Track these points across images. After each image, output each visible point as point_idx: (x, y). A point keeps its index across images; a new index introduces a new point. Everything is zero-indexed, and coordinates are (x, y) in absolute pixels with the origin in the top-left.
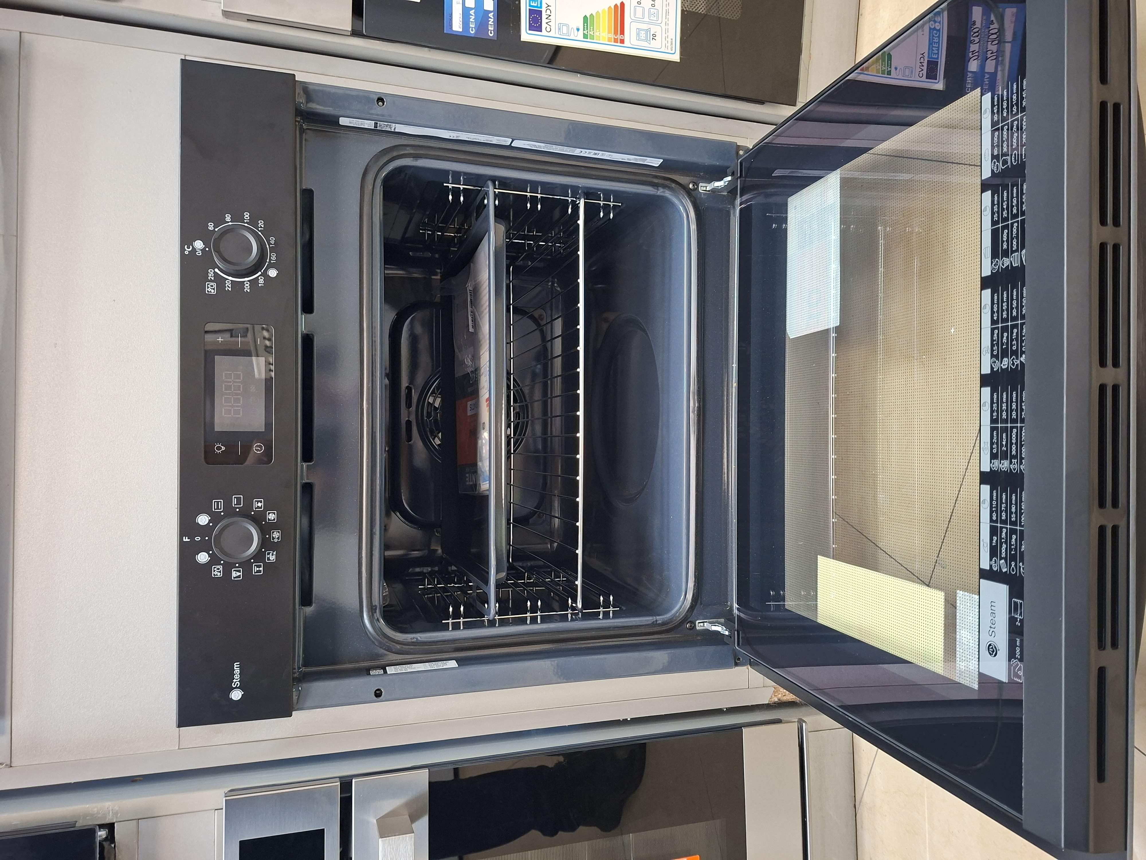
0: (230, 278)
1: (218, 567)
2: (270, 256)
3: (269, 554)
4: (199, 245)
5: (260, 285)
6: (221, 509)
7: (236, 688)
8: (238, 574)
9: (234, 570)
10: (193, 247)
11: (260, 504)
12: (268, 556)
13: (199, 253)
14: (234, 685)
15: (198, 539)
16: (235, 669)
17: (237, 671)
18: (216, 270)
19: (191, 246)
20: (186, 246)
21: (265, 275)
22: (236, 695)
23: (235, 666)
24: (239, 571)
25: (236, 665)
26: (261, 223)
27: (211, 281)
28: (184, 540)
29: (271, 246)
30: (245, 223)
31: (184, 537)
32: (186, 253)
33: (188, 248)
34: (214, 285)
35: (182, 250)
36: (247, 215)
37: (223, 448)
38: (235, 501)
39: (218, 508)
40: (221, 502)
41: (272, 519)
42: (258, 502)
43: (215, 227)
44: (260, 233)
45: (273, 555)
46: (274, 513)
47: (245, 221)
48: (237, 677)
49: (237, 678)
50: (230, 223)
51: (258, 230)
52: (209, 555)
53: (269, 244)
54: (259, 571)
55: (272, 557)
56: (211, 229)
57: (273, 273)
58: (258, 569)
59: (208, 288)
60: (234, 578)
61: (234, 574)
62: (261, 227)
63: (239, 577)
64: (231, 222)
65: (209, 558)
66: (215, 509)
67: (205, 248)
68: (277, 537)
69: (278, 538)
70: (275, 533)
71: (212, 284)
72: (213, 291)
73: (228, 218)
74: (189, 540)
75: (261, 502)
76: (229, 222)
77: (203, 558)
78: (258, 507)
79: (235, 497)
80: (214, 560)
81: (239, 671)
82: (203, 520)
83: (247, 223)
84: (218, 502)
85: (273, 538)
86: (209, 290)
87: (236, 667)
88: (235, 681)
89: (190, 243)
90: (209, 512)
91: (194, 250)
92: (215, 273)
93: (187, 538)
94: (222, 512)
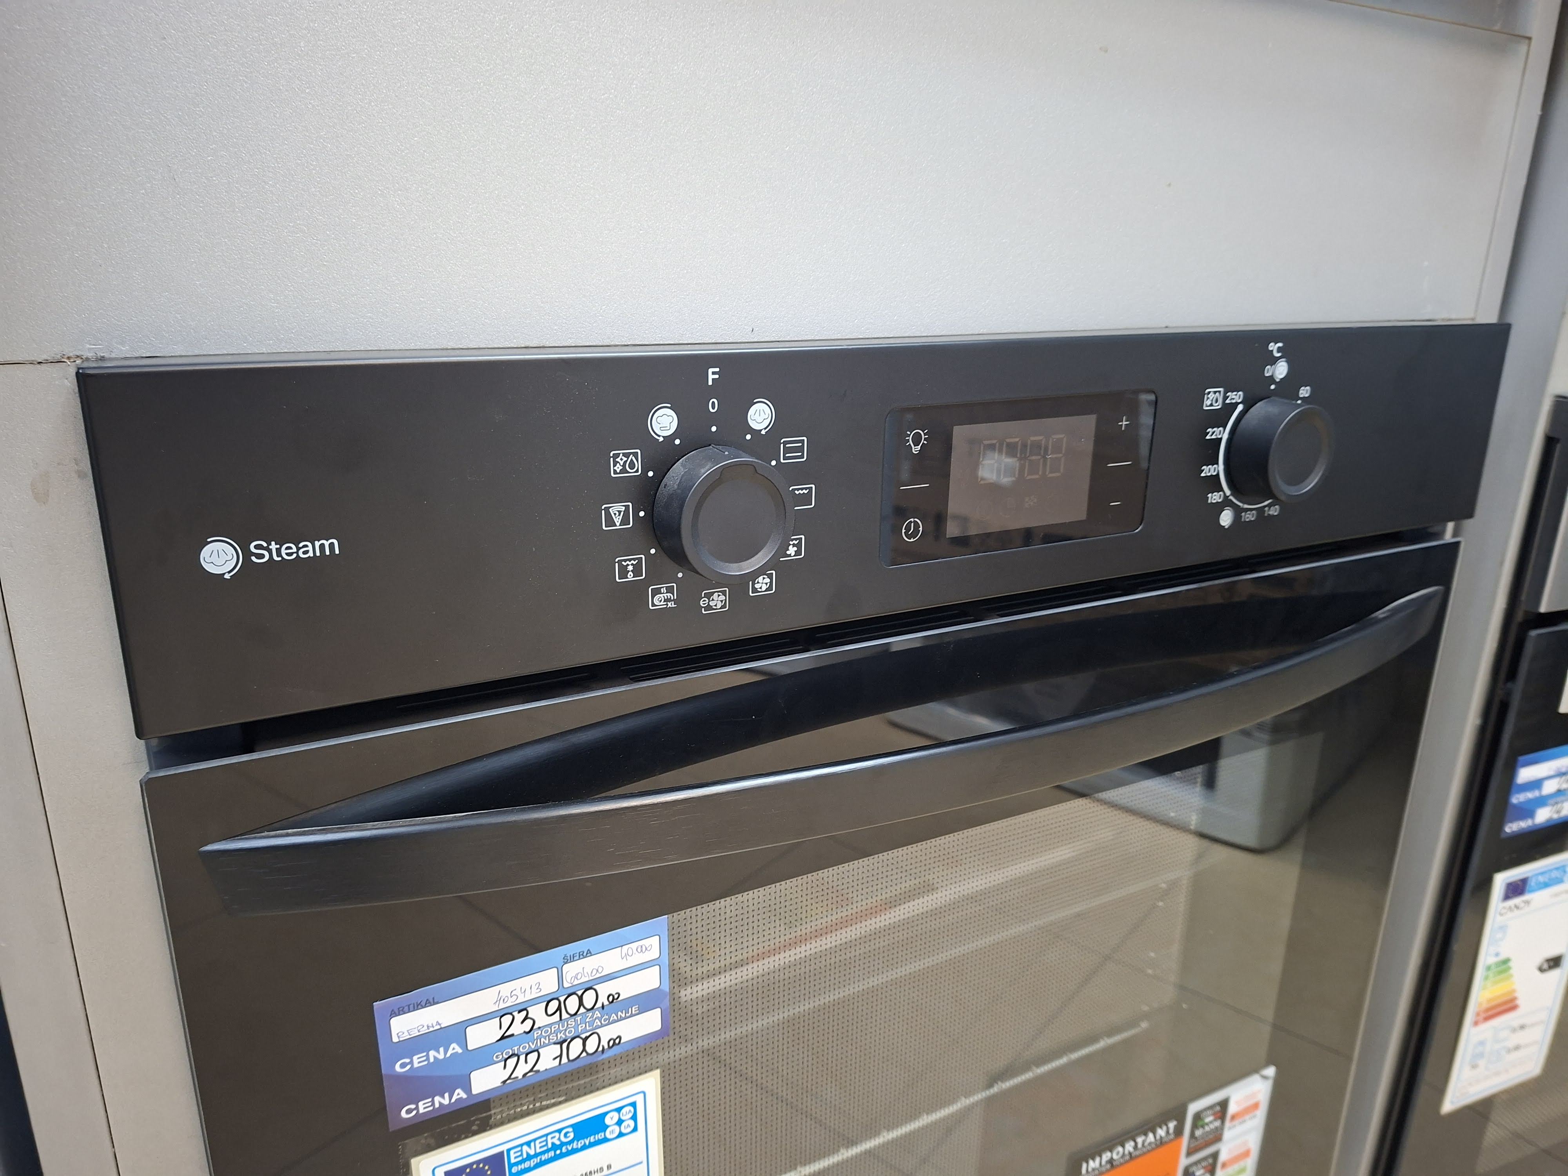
0: (1225, 437)
1: (638, 465)
2: (1251, 510)
3: (670, 590)
4: (1281, 370)
5: (1210, 495)
6: (785, 458)
7: (247, 554)
8: (617, 520)
9: (627, 507)
10: (1279, 358)
11: (792, 550)
12: (664, 590)
13: (1268, 371)
14: (257, 547)
15: (713, 405)
16: (317, 544)
17: (309, 550)
18: (1240, 407)
19: (1280, 354)
20: (1281, 343)
21: (1226, 503)
22: (220, 558)
23: (327, 544)
24: (625, 521)
25: (332, 545)
27: (1225, 398)
28: (711, 370)
29: (1266, 508)
31: (717, 370)
32: (1271, 345)
33: (1278, 348)
34: (1218, 406)
35: (1276, 335)
37: (916, 450)
38: (802, 490)
39: (786, 450)
40: (802, 456)
41: (757, 586)
42: (799, 546)
43: (1303, 399)
45: (667, 600)
46: (770, 589)
48: (288, 551)
49: (284, 552)
52: (669, 439)
53: (1269, 505)
54: (624, 572)
55: (659, 601)
56: (1301, 391)
57: (1227, 518)
58: (630, 568)
59: (1215, 393)
60: (607, 509)
61: (616, 509)
63: (610, 522)
65: (661, 439)
66: (785, 443)
67: (1274, 382)
68: (712, 604)
69: (709, 607)
70: (722, 598)
71: (1220, 400)
72: (1209, 403)
74: (710, 383)
75: (798, 553)
77: (663, 422)
78: (786, 548)
79: (811, 489)
80: (656, 452)
81: (311, 554)
82: (761, 415)
84: (801, 449)
85: (709, 596)
86: (1211, 396)
87: (322, 546)
88: (274, 546)
89: (1284, 352)
90: (779, 428)
91: (1274, 361)
92: (1237, 405)
93: (717, 376)
94: (778, 461)
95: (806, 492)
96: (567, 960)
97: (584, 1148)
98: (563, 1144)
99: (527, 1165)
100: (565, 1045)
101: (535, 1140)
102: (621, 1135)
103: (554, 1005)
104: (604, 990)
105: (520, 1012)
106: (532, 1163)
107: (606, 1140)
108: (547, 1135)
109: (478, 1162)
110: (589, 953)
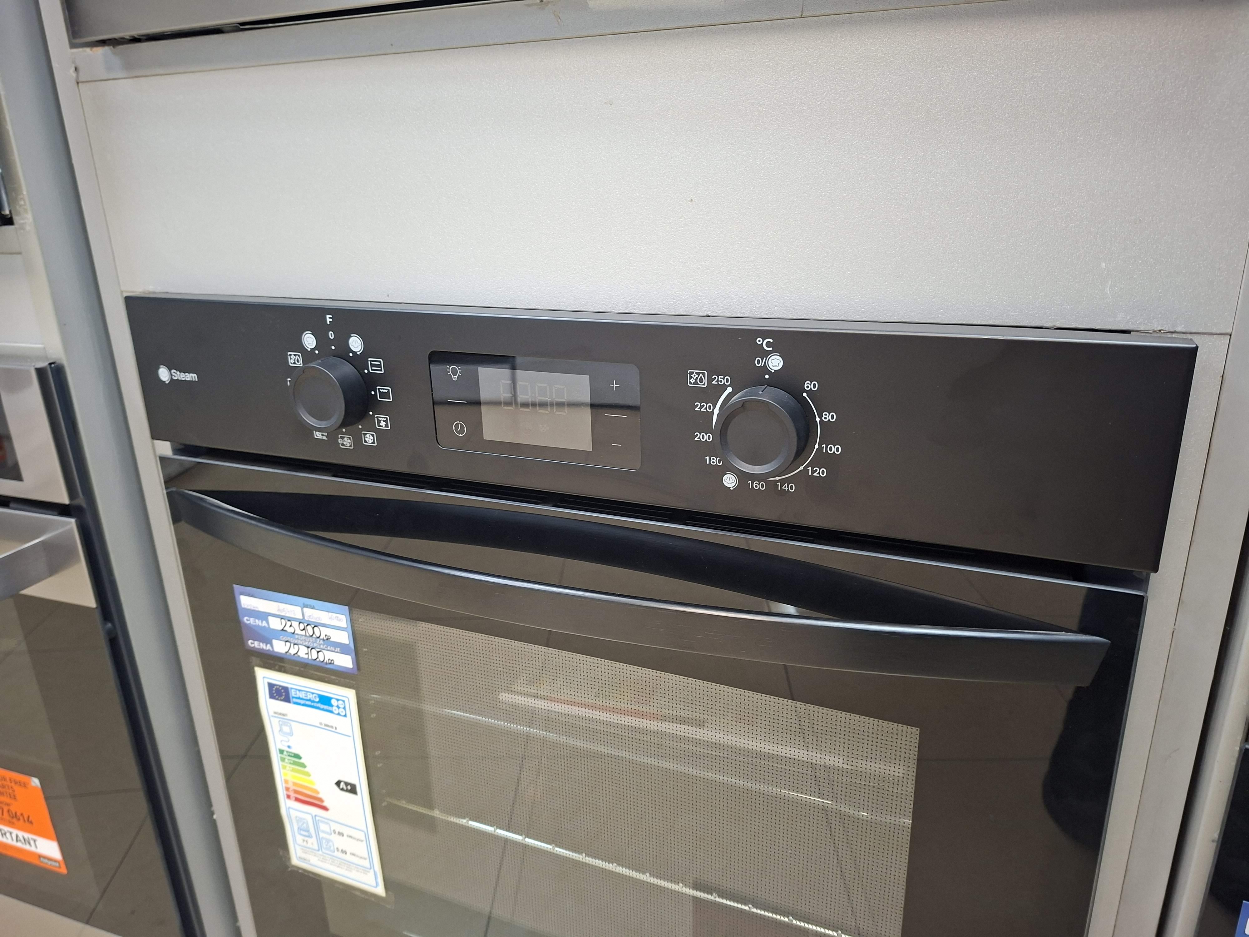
0: (716, 411)
1: (300, 361)
4: (775, 363)
5: (708, 458)
6: (372, 370)
7: (171, 374)
10: (771, 352)
11: (383, 424)
13: (759, 362)
14: (174, 372)
15: (331, 335)
16: (191, 375)
17: (189, 377)
18: (730, 390)
19: (771, 349)
20: (771, 341)
21: (727, 468)
22: (164, 374)
23: (193, 375)
25: (195, 377)
26: (821, 472)
27: (710, 380)
29: (779, 484)
30: (820, 445)
31: (331, 316)
32: (759, 341)
33: (768, 345)
34: (704, 384)
35: (764, 334)
36: (835, 449)
37: (455, 378)
38: (384, 389)
39: (372, 365)
40: (381, 370)
41: (367, 439)
42: (386, 421)
43: (809, 393)
44: (801, 468)
45: (323, 435)
46: (373, 443)
47: (824, 446)
49: (181, 376)
50: (818, 419)
51: (808, 466)
52: (313, 350)
53: (783, 482)
55: (319, 435)
56: (806, 386)
57: (730, 481)
59: (698, 374)
60: (290, 381)
62: (813, 472)
64: (821, 421)
65: (309, 350)
66: (371, 361)
67: (769, 372)
68: (345, 443)
69: (343, 445)
70: (349, 441)
71: (705, 381)
72: (693, 381)
73: (827, 417)
74: (328, 323)
75: (386, 426)
76: (820, 417)
77: (309, 341)
78: (379, 422)
79: (388, 390)
80: (308, 355)
81: (189, 379)
82: (356, 344)
83: (820, 448)
84: (380, 366)
85: (342, 438)
86: (695, 376)
88: (178, 373)
89: (777, 348)
90: (366, 353)
91: (765, 355)
92: (725, 387)
93: (331, 320)
94: (368, 370)
95: (386, 391)
96: (306, 606)
97: (323, 710)
98: (313, 702)
99: (299, 701)
100: (309, 649)
101: (302, 691)
102: (339, 714)
103: (302, 626)
104: (325, 632)
105: (289, 621)
106: (302, 702)
107: (331, 712)
108: (308, 692)
109: (280, 686)
110: (313, 608)
